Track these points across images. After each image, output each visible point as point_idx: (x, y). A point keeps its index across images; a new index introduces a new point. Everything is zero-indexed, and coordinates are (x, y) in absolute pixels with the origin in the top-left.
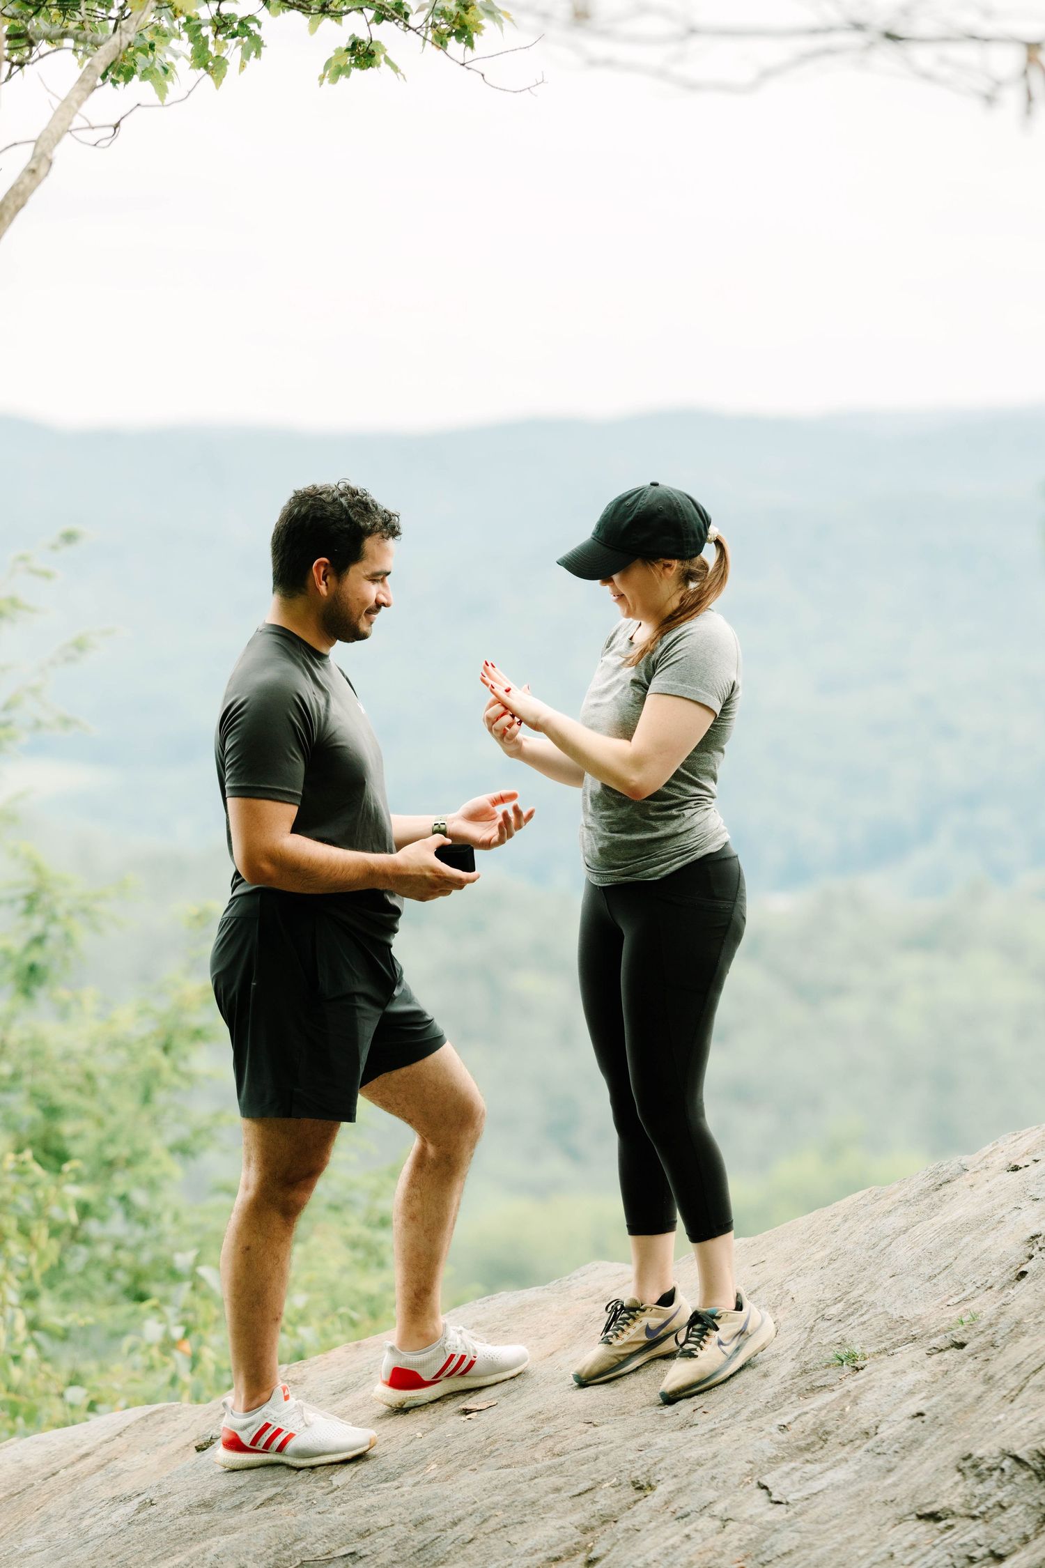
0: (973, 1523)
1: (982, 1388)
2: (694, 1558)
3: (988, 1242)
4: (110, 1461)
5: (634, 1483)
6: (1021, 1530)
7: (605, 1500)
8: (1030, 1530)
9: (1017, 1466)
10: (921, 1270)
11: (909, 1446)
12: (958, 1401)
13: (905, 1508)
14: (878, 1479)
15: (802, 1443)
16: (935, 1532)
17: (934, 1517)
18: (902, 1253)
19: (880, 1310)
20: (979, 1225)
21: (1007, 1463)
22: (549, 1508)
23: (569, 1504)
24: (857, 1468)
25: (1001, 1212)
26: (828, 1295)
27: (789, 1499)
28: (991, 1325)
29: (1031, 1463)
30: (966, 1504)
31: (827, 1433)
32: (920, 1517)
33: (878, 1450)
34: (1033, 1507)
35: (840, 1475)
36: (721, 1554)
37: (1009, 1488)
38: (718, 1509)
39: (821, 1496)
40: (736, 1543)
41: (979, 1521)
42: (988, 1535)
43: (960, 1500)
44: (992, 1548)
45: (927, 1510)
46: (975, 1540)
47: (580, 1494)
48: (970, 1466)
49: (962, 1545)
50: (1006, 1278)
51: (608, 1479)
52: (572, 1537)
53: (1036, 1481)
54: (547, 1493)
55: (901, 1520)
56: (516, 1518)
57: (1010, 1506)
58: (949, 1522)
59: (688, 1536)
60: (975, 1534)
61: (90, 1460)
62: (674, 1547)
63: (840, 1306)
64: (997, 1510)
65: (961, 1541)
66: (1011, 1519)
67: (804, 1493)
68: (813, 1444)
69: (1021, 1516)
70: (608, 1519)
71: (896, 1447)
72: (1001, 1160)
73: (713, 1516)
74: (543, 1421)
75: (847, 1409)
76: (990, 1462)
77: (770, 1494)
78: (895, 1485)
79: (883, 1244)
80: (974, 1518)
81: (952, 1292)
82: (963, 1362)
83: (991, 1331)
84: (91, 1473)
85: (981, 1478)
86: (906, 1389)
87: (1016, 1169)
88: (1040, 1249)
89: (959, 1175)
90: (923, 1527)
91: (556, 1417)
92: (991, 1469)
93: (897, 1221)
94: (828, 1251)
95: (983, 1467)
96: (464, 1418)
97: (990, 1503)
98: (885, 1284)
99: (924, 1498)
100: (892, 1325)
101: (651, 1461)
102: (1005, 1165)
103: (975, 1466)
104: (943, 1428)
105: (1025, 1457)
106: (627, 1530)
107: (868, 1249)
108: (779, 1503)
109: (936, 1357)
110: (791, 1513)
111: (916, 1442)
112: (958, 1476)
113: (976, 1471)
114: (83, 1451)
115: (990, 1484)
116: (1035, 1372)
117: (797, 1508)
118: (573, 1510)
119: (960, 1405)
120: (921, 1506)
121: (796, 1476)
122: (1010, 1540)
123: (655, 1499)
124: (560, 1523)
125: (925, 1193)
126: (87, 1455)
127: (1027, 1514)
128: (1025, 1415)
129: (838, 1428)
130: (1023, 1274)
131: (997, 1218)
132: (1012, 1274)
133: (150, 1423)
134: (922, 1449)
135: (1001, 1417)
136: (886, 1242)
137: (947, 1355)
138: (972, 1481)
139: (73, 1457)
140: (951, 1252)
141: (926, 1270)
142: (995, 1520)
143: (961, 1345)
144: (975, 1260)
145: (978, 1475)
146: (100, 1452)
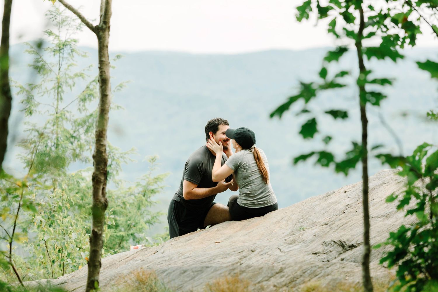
0: (324, 255)
1: (329, 230)
2: (263, 262)
3: (337, 206)
4: (134, 258)
5: (251, 250)
6: (335, 256)
7: (244, 254)
8: (336, 256)
9: (335, 243)
10: (321, 212)
11: (312, 241)
12: (324, 232)
13: (310, 252)
14: (305, 248)
15: (290, 243)
16: (316, 256)
17: (316, 254)
18: (317, 209)
19: (311, 220)
20: (335, 203)
21: (332, 243)
22: (232, 255)
23: (237, 254)
24: (301, 246)
25: (340, 200)
26: (300, 218)
27: (285, 251)
28: (334, 220)
29: (338, 243)
30: (323, 251)
31: (295, 241)
32: (313, 254)
33: (306, 242)
34: (338, 252)
35: (296, 247)
36: (269, 261)
37: (332, 248)
38: (269, 253)
39: (292, 251)
40: (272, 259)
41: (325, 254)
42: (327, 257)
43: (322, 250)
44: (328, 259)
45: (314, 252)
46: (324, 258)
47: (239, 253)
48: (325, 244)
49: (321, 259)
50: (340, 214)
51: (246, 250)
52: (237, 260)
53: (338, 246)
54: (232, 252)
55: (309, 254)
56: (225, 256)
57: (333, 251)
58: (319, 254)
59: (262, 258)
60: (324, 257)
61: (129, 258)
62: (259, 260)
63: (302, 220)
64: (330, 252)
65: (321, 258)
66: (333, 254)
67: (288, 250)
68: (292, 243)
69: (335, 253)
70: (245, 257)
71: (310, 241)
72: (343, 191)
73: (268, 255)
74: (233, 243)
75: (300, 237)
76: (329, 242)
77: (281, 250)
78: (308, 248)
79: (313, 207)
80: (324, 253)
81: (328, 216)
82: (327, 227)
83: (334, 221)
84: (129, 261)
85: (327, 246)
86: (314, 233)
87: (346, 192)
88: (349, 207)
89: (333, 194)
90: (313, 255)
91: (236, 242)
92: (329, 244)
93: (317, 203)
94: (301, 210)
95: (327, 243)
96: (215, 244)
97: (328, 250)
98: (313, 215)
99: (314, 250)
100: (314, 223)
101: (255, 246)
102: (344, 191)
103: (325, 243)
104: (320, 238)
105: (336, 241)
106: (249, 258)
107: (310, 209)
108: (282, 252)
109: (322, 227)
110: (285, 254)
111: (314, 240)
112: (322, 246)
113: (326, 244)
114: (127, 256)
115: (329, 247)
116: (341, 226)
117: (287, 253)
118: (238, 255)
119: (324, 233)
120: (313, 252)
121: (287, 247)
122: (332, 258)
123: (255, 253)
124: (234, 257)
125: (324, 197)
126: (128, 257)
127: (336, 253)
128: (338, 234)
129: (298, 240)
130: (344, 212)
131: (340, 201)
132: (342, 212)
133: (143, 251)
134: (315, 242)
135: (332, 234)
136: (314, 207)
137: (324, 226)
138: (324, 246)
139: (125, 258)
140: (328, 208)
141: (322, 212)
142: (329, 254)
143: (327, 224)
144: (334, 210)
145: (326, 245)
146: (132, 256)
